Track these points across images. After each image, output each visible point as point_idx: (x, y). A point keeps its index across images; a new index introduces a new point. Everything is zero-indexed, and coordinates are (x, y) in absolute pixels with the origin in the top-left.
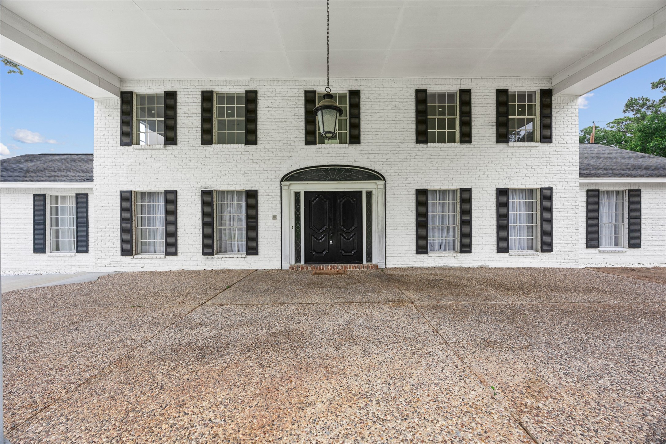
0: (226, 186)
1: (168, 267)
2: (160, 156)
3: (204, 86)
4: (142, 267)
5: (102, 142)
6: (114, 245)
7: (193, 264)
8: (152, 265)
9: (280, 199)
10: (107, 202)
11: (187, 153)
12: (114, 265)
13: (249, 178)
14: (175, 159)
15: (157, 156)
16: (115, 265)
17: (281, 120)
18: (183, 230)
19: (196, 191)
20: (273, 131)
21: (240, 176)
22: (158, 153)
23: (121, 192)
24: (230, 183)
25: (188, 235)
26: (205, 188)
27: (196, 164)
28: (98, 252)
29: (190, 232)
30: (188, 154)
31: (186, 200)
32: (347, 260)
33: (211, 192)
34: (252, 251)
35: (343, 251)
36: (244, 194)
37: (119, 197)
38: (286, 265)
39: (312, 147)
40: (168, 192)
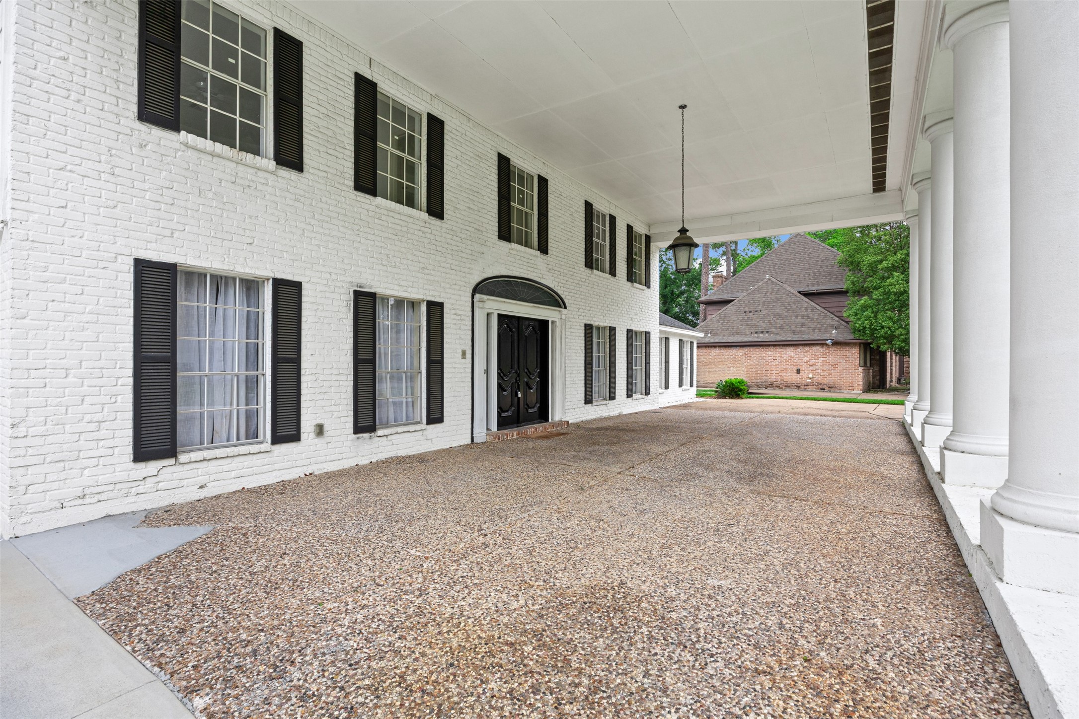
0: (396, 287)
1: (274, 474)
2: (260, 187)
3: (359, 64)
4: (201, 487)
5: (53, 80)
6: (103, 432)
7: (333, 457)
8: (233, 474)
9: (471, 323)
10: (78, 290)
11: (324, 199)
12: (97, 497)
13: (431, 278)
14: (297, 204)
15: (251, 184)
16: (104, 497)
17: (471, 187)
18: (313, 378)
19: (342, 291)
20: (462, 203)
21: (418, 272)
22: (254, 178)
23: (138, 262)
24: (402, 283)
25: (323, 390)
26: (360, 287)
27: (342, 229)
28: (29, 460)
29: (326, 384)
30: (326, 203)
31: (321, 308)
32: (531, 420)
33: (373, 295)
34: (435, 416)
35: (528, 407)
36: (424, 308)
37: (130, 277)
38: (481, 435)
39: (504, 244)
40: (279, 284)
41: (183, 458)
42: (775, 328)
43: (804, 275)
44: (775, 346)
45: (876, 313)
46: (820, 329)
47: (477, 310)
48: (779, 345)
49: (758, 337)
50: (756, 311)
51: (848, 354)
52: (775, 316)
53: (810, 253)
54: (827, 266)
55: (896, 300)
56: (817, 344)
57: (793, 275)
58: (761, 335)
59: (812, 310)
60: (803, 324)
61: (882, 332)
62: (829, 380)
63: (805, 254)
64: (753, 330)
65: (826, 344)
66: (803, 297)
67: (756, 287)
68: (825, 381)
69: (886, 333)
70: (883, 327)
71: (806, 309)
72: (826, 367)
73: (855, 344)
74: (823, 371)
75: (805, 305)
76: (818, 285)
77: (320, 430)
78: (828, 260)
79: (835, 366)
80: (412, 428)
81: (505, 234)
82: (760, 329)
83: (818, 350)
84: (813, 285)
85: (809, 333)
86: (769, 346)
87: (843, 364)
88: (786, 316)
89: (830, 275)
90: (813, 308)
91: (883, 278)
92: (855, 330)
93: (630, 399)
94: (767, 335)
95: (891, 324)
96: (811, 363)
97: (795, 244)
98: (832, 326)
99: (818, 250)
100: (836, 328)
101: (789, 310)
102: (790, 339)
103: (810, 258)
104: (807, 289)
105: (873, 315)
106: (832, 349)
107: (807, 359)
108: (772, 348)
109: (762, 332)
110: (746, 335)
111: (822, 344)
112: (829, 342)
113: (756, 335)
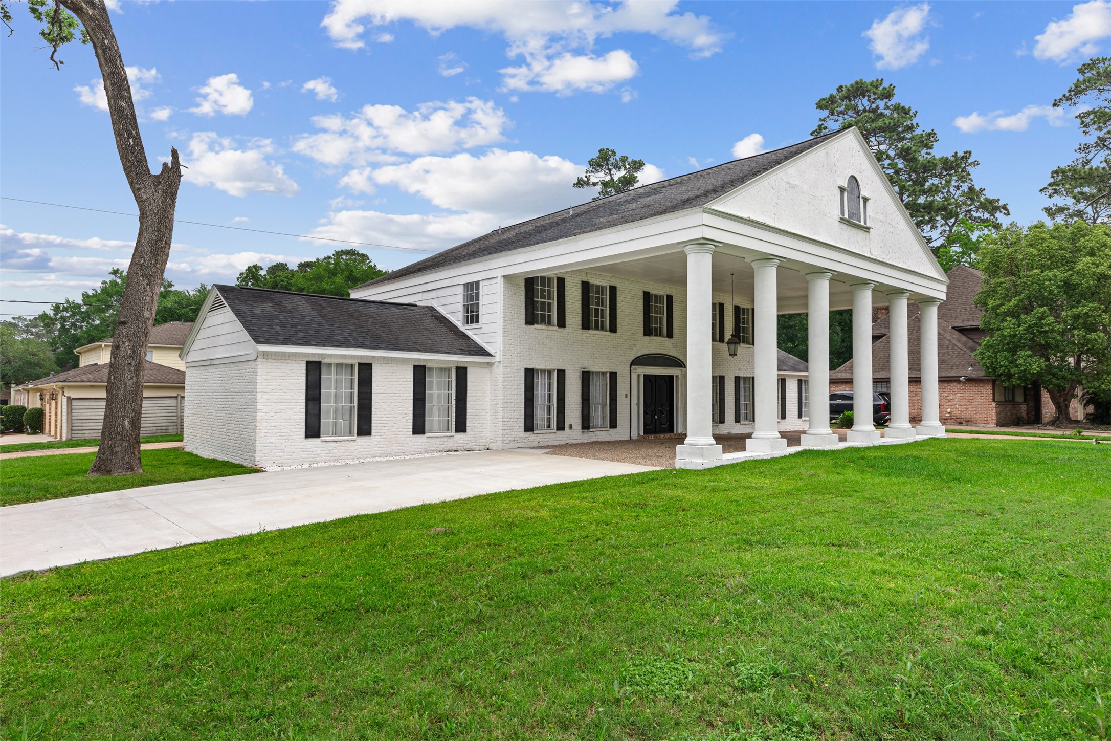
0: (597, 367)
1: (557, 441)
2: (553, 337)
3: (583, 277)
4: (538, 443)
5: (510, 319)
7: (574, 438)
8: (546, 440)
9: (630, 380)
10: (513, 379)
13: (613, 361)
14: (564, 340)
15: (551, 336)
17: (630, 313)
18: (568, 406)
19: (578, 371)
20: (626, 323)
21: (606, 359)
22: (552, 334)
23: (525, 370)
24: (600, 365)
25: (572, 411)
26: (584, 369)
27: (578, 346)
28: (505, 428)
29: (573, 408)
30: (573, 337)
31: (571, 379)
32: (663, 431)
33: (588, 372)
34: (613, 425)
35: (661, 424)
36: (608, 375)
37: (523, 374)
38: (635, 436)
39: (647, 338)
40: (559, 371)
41: (535, 432)
43: (961, 311)
46: (958, 366)
47: (632, 374)
51: (983, 390)
53: (969, 287)
56: (955, 381)
57: (950, 309)
62: (966, 415)
63: (964, 288)
65: (960, 381)
68: (963, 415)
69: (1004, 371)
72: (963, 402)
73: (988, 381)
74: (960, 405)
76: (972, 321)
77: (571, 427)
79: (971, 401)
80: (603, 429)
81: (648, 332)
83: (954, 386)
84: (968, 320)
85: (947, 370)
87: (978, 400)
93: (738, 424)
95: (1006, 363)
96: (950, 398)
97: (955, 278)
98: (969, 364)
99: (977, 284)
100: (972, 366)
103: (969, 293)
104: (961, 325)
105: (993, 355)
106: (967, 386)
107: (946, 395)
112: (962, 379)
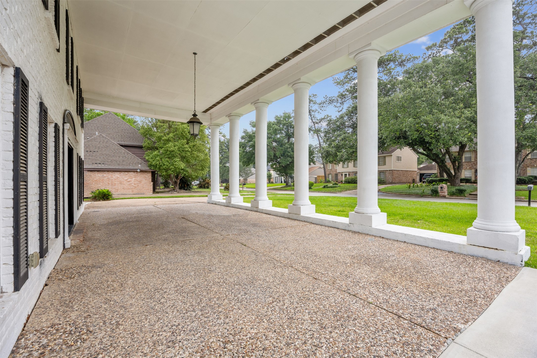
9: (62, 146)
42: (108, 162)
43: (117, 136)
44: (108, 171)
45: (161, 159)
46: (132, 164)
48: (111, 171)
49: (98, 166)
50: (95, 152)
51: (147, 176)
52: (107, 155)
54: (128, 133)
55: (170, 154)
56: (132, 171)
58: (99, 165)
59: (127, 154)
60: (123, 161)
61: (164, 167)
62: (137, 189)
63: (115, 124)
64: (94, 162)
65: (137, 171)
66: (121, 147)
67: (93, 137)
69: (166, 167)
70: (164, 165)
71: (124, 153)
72: (136, 183)
73: (149, 172)
75: (123, 151)
76: (124, 142)
78: (128, 130)
79: (140, 182)
82: (98, 162)
83: (132, 174)
85: (127, 166)
86: (105, 171)
87: (144, 181)
88: (113, 156)
89: (129, 137)
90: (128, 154)
91: (165, 144)
92: (150, 166)
94: (103, 165)
96: (129, 180)
97: (109, 118)
98: (138, 163)
99: (122, 124)
100: (140, 164)
101: (114, 153)
102: (118, 168)
103: (119, 127)
106: (139, 174)
107: (127, 179)
108: (106, 173)
109: (100, 164)
110: (90, 164)
111: (135, 171)
112: (139, 170)
113: (96, 165)
